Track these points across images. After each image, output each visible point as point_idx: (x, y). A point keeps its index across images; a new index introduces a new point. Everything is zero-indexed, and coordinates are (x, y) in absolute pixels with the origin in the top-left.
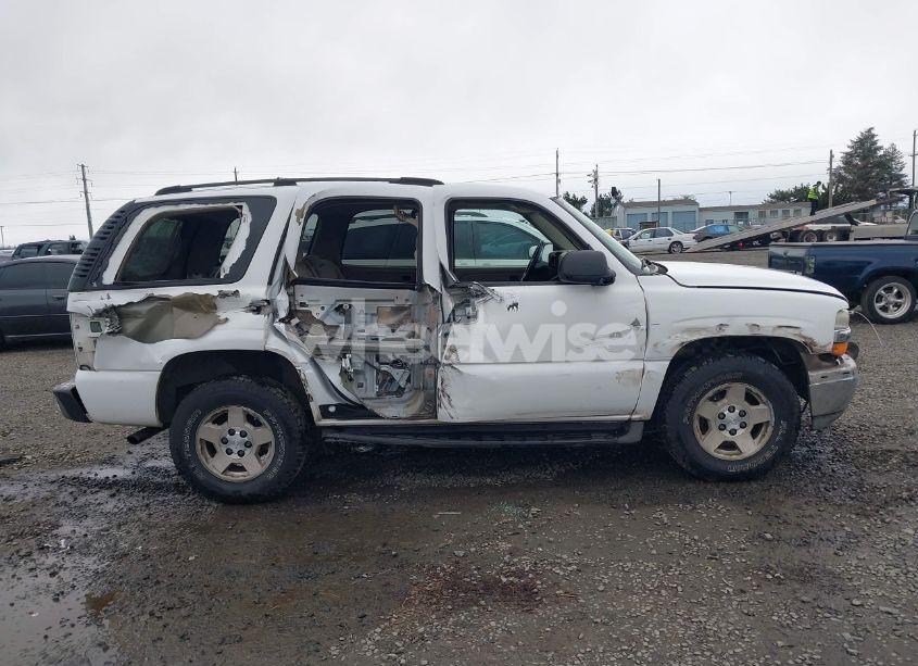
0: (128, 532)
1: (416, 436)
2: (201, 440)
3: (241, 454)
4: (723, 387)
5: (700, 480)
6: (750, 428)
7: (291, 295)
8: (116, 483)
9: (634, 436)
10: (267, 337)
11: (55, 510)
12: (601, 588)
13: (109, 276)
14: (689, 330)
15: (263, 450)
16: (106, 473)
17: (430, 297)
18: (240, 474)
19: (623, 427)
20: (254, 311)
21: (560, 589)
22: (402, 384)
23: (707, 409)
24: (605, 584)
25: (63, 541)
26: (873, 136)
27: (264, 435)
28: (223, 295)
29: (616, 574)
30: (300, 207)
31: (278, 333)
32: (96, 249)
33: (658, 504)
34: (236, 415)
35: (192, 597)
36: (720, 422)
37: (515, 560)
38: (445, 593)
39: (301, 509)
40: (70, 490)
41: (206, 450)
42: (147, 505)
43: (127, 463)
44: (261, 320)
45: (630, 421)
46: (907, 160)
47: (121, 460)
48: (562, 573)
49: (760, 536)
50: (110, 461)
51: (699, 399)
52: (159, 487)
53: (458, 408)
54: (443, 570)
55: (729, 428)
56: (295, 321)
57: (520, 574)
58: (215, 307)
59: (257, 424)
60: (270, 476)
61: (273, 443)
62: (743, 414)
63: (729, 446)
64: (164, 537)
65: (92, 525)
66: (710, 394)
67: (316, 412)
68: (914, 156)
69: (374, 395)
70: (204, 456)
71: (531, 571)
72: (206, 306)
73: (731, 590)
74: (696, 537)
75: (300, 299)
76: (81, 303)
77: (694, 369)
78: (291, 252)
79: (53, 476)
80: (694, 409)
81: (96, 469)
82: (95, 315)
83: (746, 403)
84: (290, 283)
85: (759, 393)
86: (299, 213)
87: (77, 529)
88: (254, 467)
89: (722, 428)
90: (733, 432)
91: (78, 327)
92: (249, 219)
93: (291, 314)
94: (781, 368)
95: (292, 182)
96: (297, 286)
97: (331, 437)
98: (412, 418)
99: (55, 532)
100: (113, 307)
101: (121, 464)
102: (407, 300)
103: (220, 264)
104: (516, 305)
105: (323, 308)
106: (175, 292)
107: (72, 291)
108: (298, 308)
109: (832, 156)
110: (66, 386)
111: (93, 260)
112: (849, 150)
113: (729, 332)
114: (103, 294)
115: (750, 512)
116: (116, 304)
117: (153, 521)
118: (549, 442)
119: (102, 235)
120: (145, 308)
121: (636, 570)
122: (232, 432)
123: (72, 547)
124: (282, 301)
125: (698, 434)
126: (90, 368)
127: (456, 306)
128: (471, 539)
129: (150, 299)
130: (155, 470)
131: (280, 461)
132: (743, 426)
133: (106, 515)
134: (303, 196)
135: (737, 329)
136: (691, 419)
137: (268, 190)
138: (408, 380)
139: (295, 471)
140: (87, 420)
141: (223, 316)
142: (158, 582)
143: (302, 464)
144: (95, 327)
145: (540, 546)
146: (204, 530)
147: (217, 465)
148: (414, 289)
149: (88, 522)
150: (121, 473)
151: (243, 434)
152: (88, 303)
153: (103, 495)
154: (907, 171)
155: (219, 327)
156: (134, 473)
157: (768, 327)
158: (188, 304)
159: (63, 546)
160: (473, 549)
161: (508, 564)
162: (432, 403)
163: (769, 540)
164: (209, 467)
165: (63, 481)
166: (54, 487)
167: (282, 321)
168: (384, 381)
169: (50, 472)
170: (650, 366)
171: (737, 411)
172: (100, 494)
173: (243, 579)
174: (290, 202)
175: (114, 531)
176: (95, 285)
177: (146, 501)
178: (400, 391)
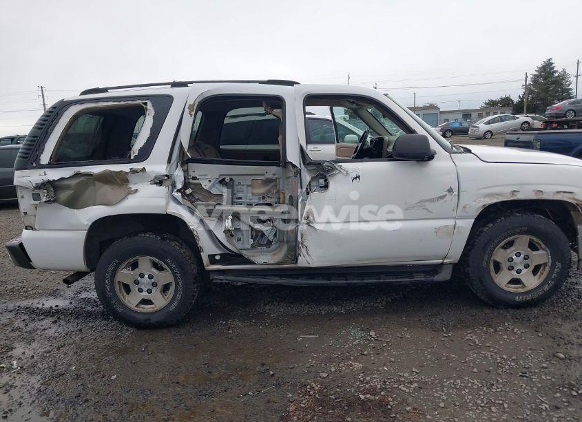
0: (65, 354)
1: (281, 276)
2: (119, 282)
3: (149, 291)
4: (512, 238)
5: (493, 307)
6: (532, 268)
7: (186, 171)
8: (57, 312)
9: (445, 275)
10: (167, 204)
11: (12, 334)
12: (442, 405)
13: (45, 158)
14: (490, 195)
15: (166, 288)
16: (50, 303)
17: (292, 172)
18: (149, 306)
19: (436, 269)
20: (157, 184)
21: (408, 406)
22: (271, 238)
23: (500, 255)
24: (443, 401)
25: (15, 362)
26: (552, 64)
27: (166, 277)
28: (134, 171)
29: (451, 391)
30: (192, 103)
31: (175, 200)
32: (34, 137)
33: (468, 327)
34: (145, 263)
35: (114, 414)
36: (509, 264)
37: (368, 378)
38: (317, 409)
39: (196, 332)
40: (23, 318)
41: (123, 289)
42: (80, 330)
43: (67, 295)
44: (163, 190)
45: (442, 264)
46: (573, 79)
47: (62, 293)
48: (407, 391)
49: (554, 356)
50: (54, 294)
51: (494, 248)
52: (89, 314)
53: (313, 256)
54: (312, 388)
55: (516, 268)
56: (189, 191)
57: (373, 391)
58: (127, 181)
59: (161, 269)
60: (172, 308)
61: (174, 284)
62: (526, 258)
63: (515, 281)
64: (92, 358)
65: (38, 347)
66: (502, 244)
67: (205, 260)
68: (577, 77)
69: (249, 247)
70: (121, 294)
71: (382, 389)
72: (120, 181)
73: (547, 406)
74: (505, 357)
75: (193, 175)
76: (25, 178)
77: (491, 225)
78: (185, 138)
79: (11, 306)
80: (490, 256)
81: (43, 300)
82: (35, 188)
83: (529, 250)
84: (184, 161)
85: (540, 242)
86: (191, 108)
87: (27, 351)
88: (160, 301)
89: (511, 268)
90: (519, 272)
91: (23, 197)
92: (153, 113)
93: (186, 185)
94: (557, 223)
95: (184, 84)
96: (190, 165)
97: (218, 278)
98: (278, 264)
99: (10, 354)
100: (49, 182)
101: (61, 296)
102: (274, 174)
103: (131, 149)
104: (359, 177)
105: (210, 181)
106: (97, 169)
107: (17, 170)
108: (191, 181)
109: (527, 77)
110: (15, 242)
111: (32, 145)
112: (536, 73)
113: (520, 197)
114: (41, 171)
115: (540, 335)
116: (51, 179)
117: (83, 344)
118: (381, 281)
119: (40, 126)
120: (74, 182)
121: (466, 387)
122: (142, 276)
123: (21, 368)
124: (179, 175)
125: (493, 273)
126: (32, 229)
127: (312, 179)
128: (330, 360)
129: (77, 175)
130: (87, 301)
131: (179, 297)
132: (527, 266)
133: (49, 339)
134: (193, 95)
135: (525, 194)
136: (488, 263)
137: (167, 90)
138: (275, 235)
139: (191, 303)
140: (32, 268)
141: (133, 188)
142: (87, 401)
143: (196, 298)
144: (36, 197)
145: (385, 365)
146: (123, 351)
147: (132, 301)
148: (279, 166)
149: (35, 345)
150: (61, 303)
151: (151, 277)
152: (29, 179)
153: (48, 322)
154: (573, 86)
155: (130, 196)
156: (71, 303)
157: (549, 193)
158: (106, 178)
159: (15, 366)
160: (333, 369)
161: (362, 382)
162: (294, 253)
163: (561, 359)
164: (126, 302)
165: (18, 311)
166: (11, 315)
167: (178, 191)
168: (257, 236)
169: (10, 302)
170: (460, 223)
171: (522, 256)
172: (45, 321)
173: (155, 397)
174: (183, 100)
175: (55, 353)
176: (34, 165)
177: (80, 327)
178: (269, 243)
